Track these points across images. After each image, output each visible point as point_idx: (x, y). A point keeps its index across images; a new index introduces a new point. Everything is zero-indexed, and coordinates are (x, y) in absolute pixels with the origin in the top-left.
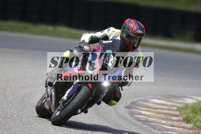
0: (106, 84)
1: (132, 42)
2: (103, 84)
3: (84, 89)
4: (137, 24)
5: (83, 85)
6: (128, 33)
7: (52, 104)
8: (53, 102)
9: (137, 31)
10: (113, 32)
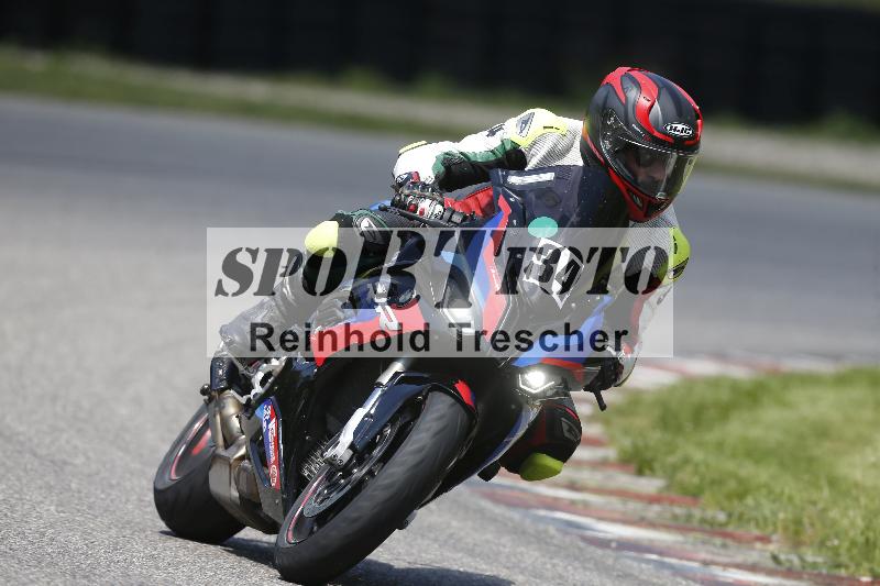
0: (536, 382)
1: (641, 178)
2: (521, 386)
3: (435, 415)
4: (664, 91)
5: (431, 390)
7: (267, 479)
8: (274, 470)
9: (668, 128)
10: (546, 131)
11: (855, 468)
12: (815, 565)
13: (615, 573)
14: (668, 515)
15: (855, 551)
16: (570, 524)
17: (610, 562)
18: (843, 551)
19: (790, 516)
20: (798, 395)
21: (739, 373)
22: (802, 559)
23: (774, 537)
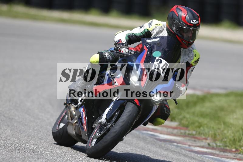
1: (185, 37)
4: (188, 11)
5: (127, 102)
6: (179, 25)
7: (83, 129)
8: (85, 126)
9: (191, 22)
10: (157, 25)
11: (231, 119)
12: (220, 146)
13: (164, 149)
14: (179, 132)
15: (231, 142)
16: (152, 135)
17: (163, 145)
18: (227, 142)
19: (213, 132)
20: (215, 99)
21: (199, 93)
22: (216, 144)
23: (209, 138)
